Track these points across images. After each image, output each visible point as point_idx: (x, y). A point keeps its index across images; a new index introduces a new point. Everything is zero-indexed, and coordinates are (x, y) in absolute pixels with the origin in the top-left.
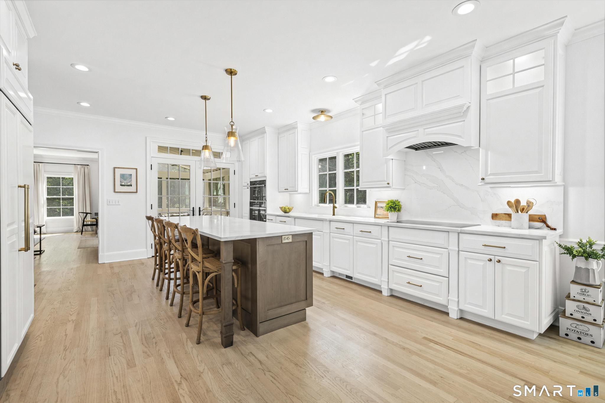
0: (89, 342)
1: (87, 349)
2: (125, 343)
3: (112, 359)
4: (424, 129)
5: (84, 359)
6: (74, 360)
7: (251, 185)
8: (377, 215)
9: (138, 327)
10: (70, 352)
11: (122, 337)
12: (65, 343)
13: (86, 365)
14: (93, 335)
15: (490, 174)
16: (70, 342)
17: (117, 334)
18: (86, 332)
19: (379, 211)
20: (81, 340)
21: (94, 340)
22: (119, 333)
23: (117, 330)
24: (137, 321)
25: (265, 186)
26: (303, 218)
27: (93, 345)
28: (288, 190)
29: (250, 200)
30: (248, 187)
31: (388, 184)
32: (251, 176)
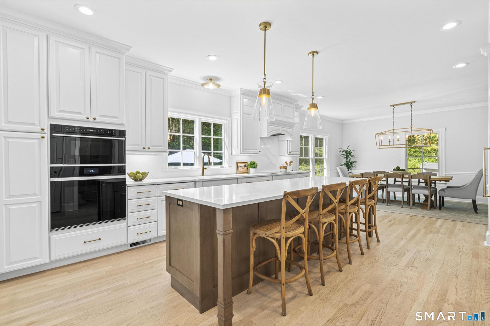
0: (438, 272)
1: (440, 269)
2: (414, 260)
3: (427, 257)
4: (282, 127)
5: (444, 265)
6: (451, 267)
7: (52, 132)
8: (240, 172)
9: (396, 264)
10: (453, 273)
11: (413, 264)
12: (457, 281)
13: (443, 261)
14: (433, 276)
15: (291, 151)
16: (452, 280)
17: (414, 267)
18: (437, 281)
19: (239, 169)
20: (444, 277)
21: (433, 272)
22: (413, 267)
23: (412, 270)
24: (392, 268)
25: (123, 140)
27: (435, 269)
28: (149, 150)
29: (52, 163)
30: (43, 135)
31: (260, 152)
32: (54, 113)
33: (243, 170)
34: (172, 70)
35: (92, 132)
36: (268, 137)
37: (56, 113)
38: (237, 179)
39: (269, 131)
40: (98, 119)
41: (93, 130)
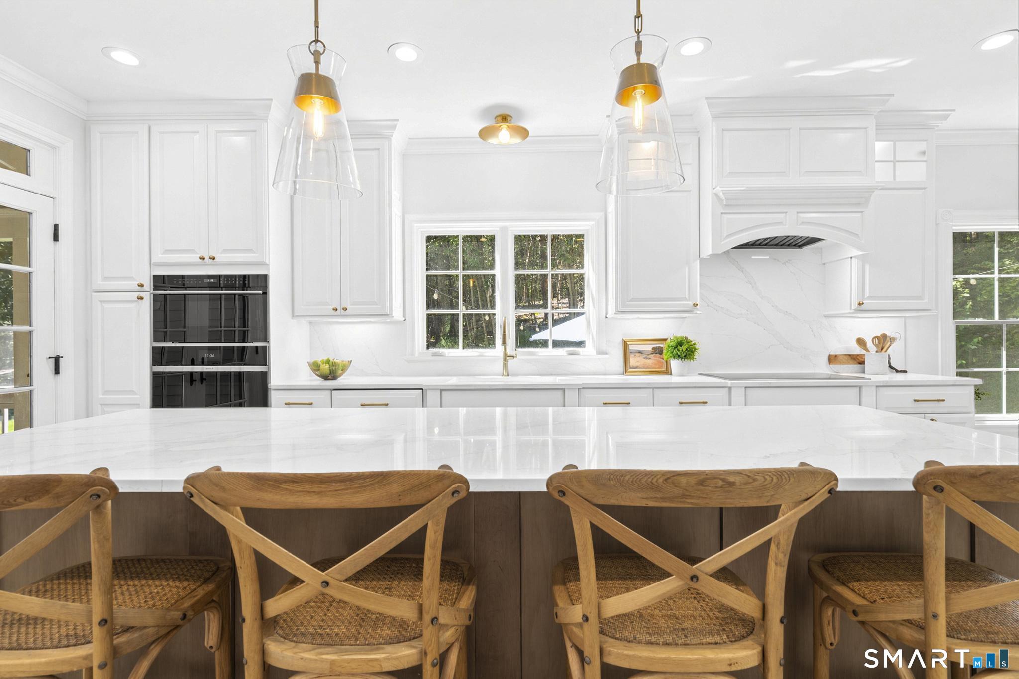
4: (798, 213)
7: (156, 288)
8: (631, 368)
15: (868, 297)
19: (633, 360)
25: (265, 294)
26: (479, 388)
28: (347, 313)
29: (155, 340)
30: (142, 295)
31: (695, 305)
32: (158, 257)
33: (649, 362)
34: (396, 122)
35: (212, 282)
36: (720, 253)
37: (160, 256)
38: (564, 390)
39: (725, 235)
40: (220, 257)
41: (212, 280)
